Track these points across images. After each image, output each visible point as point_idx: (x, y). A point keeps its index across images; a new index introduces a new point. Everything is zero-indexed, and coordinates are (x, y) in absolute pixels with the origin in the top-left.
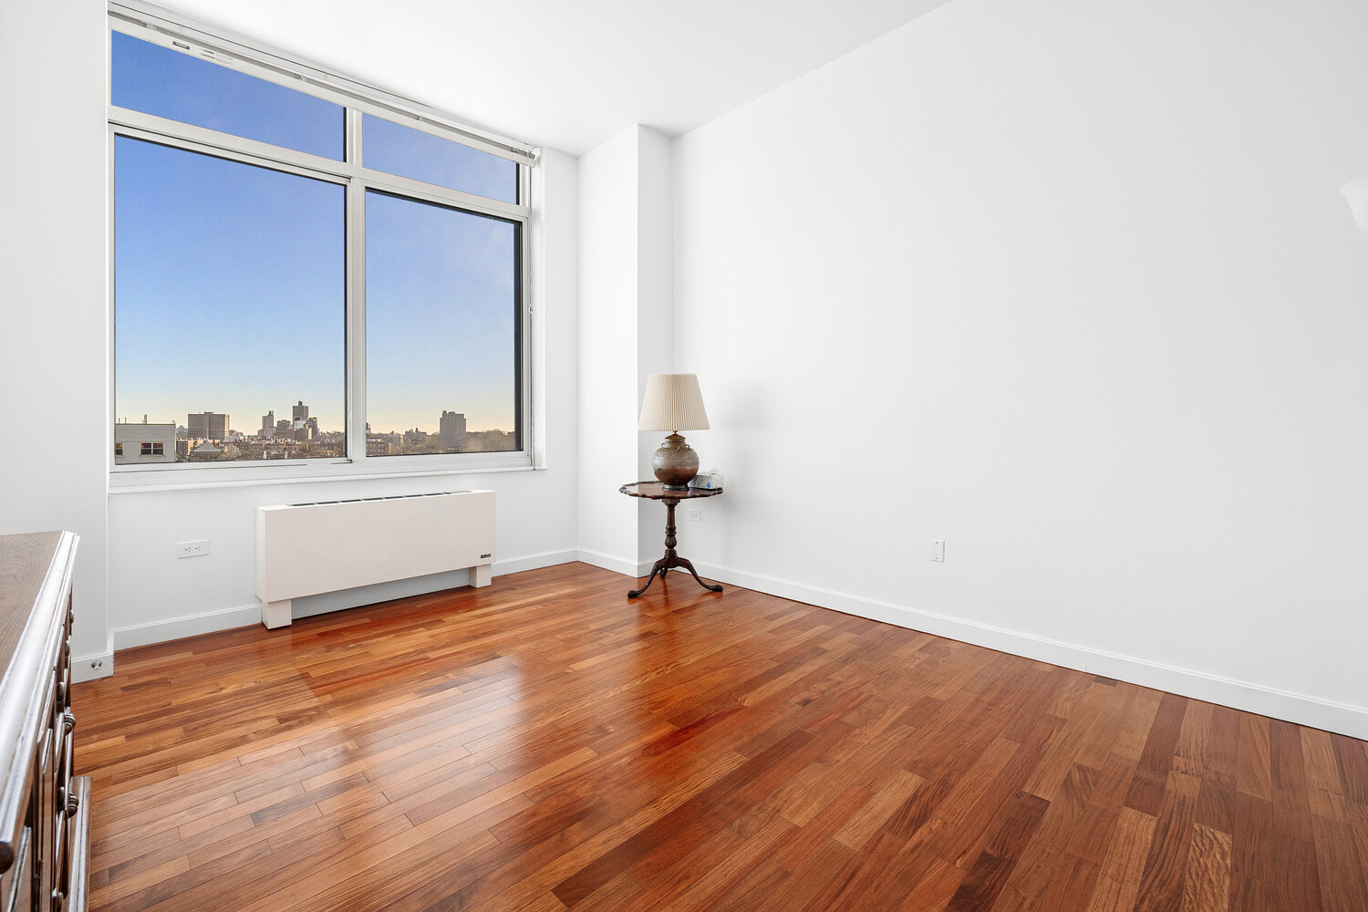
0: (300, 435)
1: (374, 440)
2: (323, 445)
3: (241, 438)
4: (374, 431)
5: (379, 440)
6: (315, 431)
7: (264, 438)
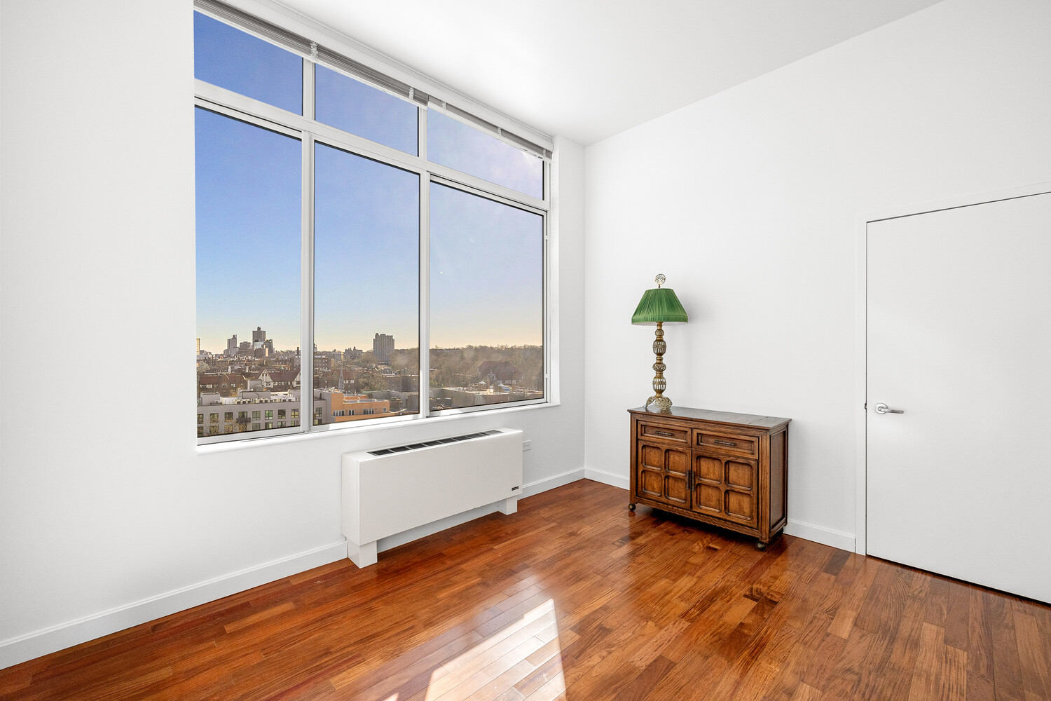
0: (259, 353)
1: (320, 357)
2: (277, 361)
3: (210, 356)
4: (319, 349)
5: (324, 357)
6: (271, 350)
7: (229, 356)
